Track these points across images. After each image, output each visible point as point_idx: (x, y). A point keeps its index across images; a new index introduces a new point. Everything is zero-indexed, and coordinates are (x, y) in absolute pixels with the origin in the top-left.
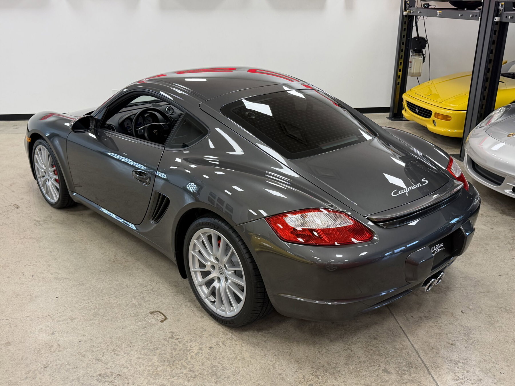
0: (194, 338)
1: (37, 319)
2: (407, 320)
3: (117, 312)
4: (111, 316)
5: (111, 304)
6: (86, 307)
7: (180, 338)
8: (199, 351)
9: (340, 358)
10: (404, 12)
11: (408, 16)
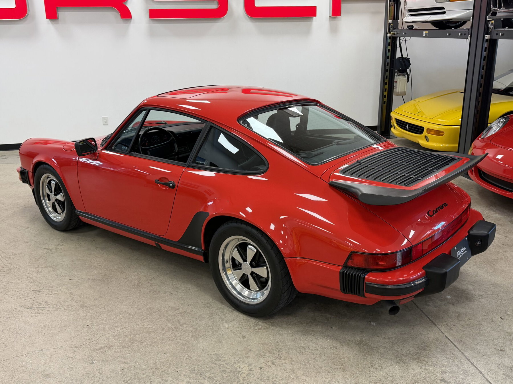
0: (241, 359)
1: (72, 348)
2: (450, 329)
3: (154, 336)
4: (150, 341)
5: (146, 329)
6: (121, 333)
7: (227, 360)
8: (249, 372)
9: (395, 371)
10: (388, 34)
11: (391, 38)
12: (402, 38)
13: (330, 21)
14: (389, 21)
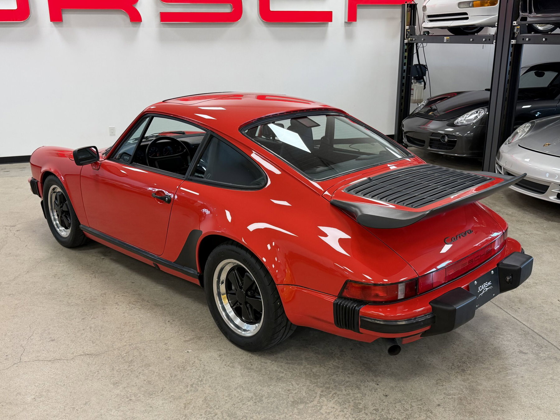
10: (405, 40)
11: (408, 44)
12: (419, 44)
13: (345, 26)
14: (407, 27)
